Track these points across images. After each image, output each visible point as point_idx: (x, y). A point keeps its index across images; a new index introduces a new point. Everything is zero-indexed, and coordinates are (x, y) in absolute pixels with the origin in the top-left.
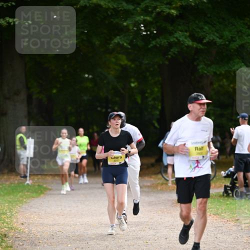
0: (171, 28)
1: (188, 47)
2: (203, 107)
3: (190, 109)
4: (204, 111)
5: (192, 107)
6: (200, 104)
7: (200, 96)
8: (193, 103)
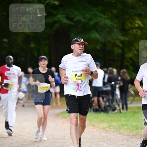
0: (54, 12)
1: (65, 23)
2: (81, 46)
3: (72, 48)
4: (82, 50)
5: (73, 47)
6: (79, 44)
7: (80, 39)
8: (74, 44)
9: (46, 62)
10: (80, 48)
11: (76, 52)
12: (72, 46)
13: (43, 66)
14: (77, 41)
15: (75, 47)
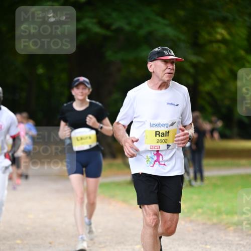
2: (170, 66)
3: (151, 70)
4: (172, 74)
5: (153, 67)
6: (166, 61)
7: (167, 50)
8: (155, 60)
9: (87, 92)
10: (168, 71)
11: (158, 77)
12: (149, 66)
13: (81, 98)
14: (161, 54)
15: (156, 67)
